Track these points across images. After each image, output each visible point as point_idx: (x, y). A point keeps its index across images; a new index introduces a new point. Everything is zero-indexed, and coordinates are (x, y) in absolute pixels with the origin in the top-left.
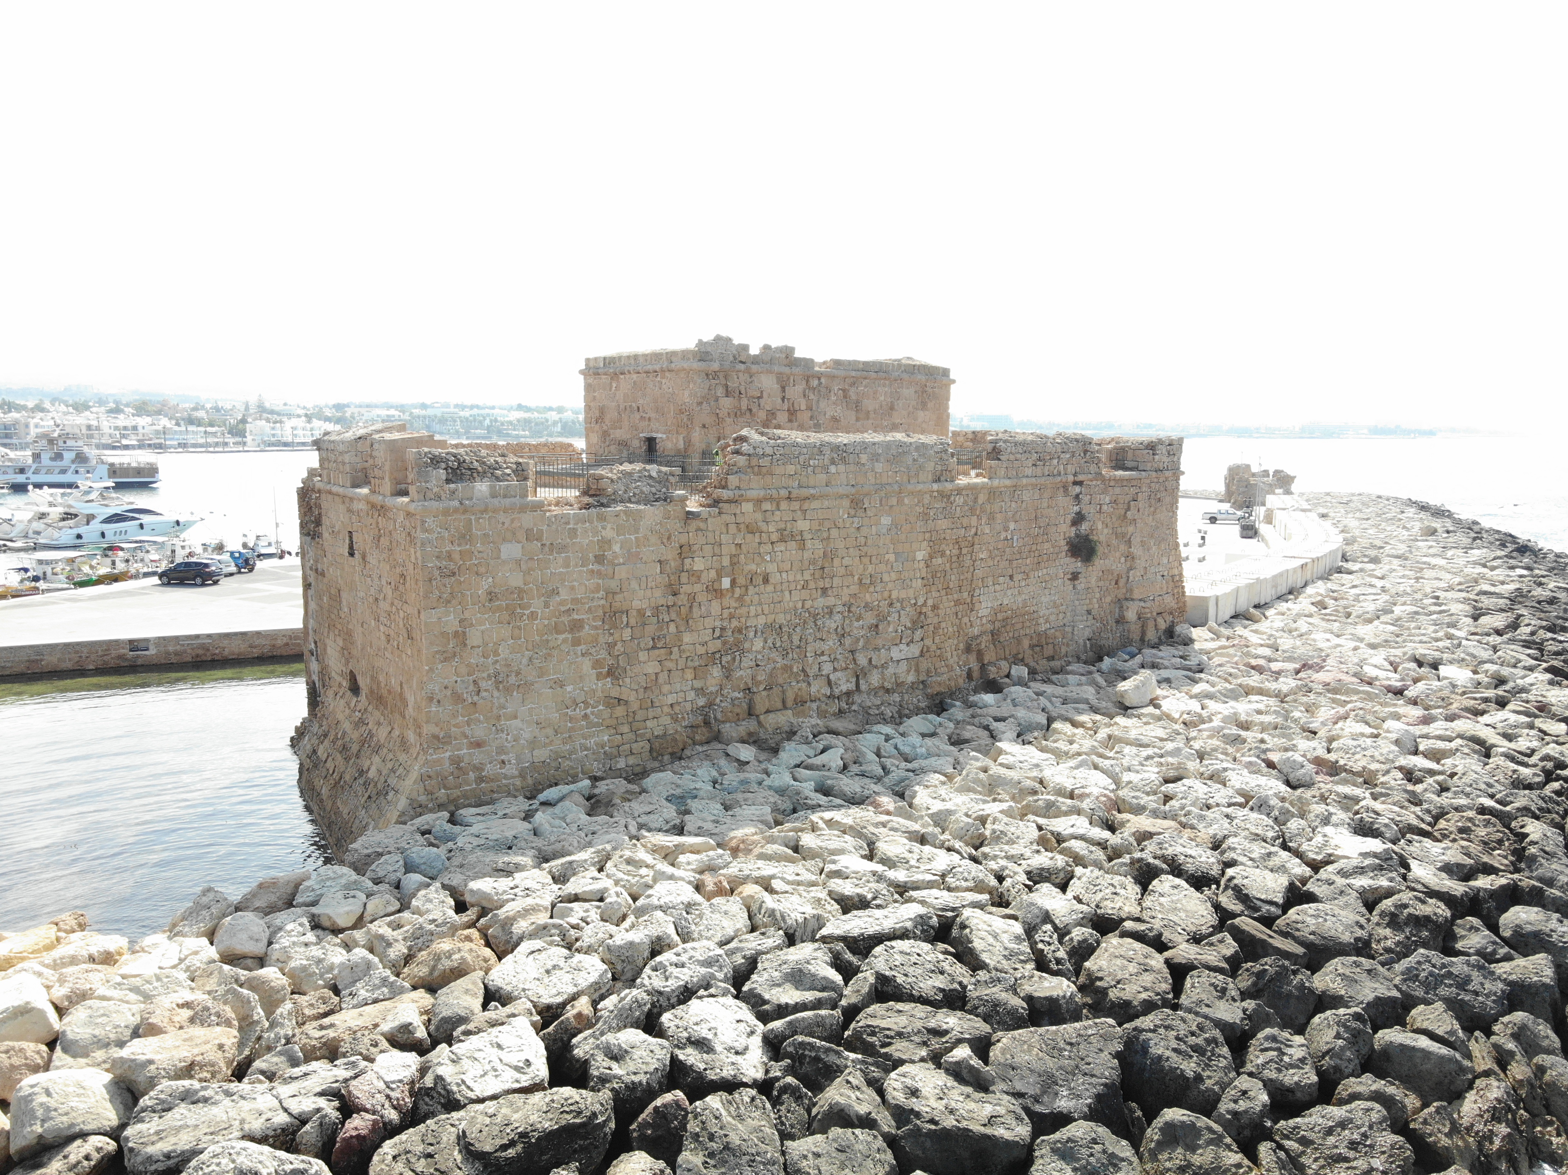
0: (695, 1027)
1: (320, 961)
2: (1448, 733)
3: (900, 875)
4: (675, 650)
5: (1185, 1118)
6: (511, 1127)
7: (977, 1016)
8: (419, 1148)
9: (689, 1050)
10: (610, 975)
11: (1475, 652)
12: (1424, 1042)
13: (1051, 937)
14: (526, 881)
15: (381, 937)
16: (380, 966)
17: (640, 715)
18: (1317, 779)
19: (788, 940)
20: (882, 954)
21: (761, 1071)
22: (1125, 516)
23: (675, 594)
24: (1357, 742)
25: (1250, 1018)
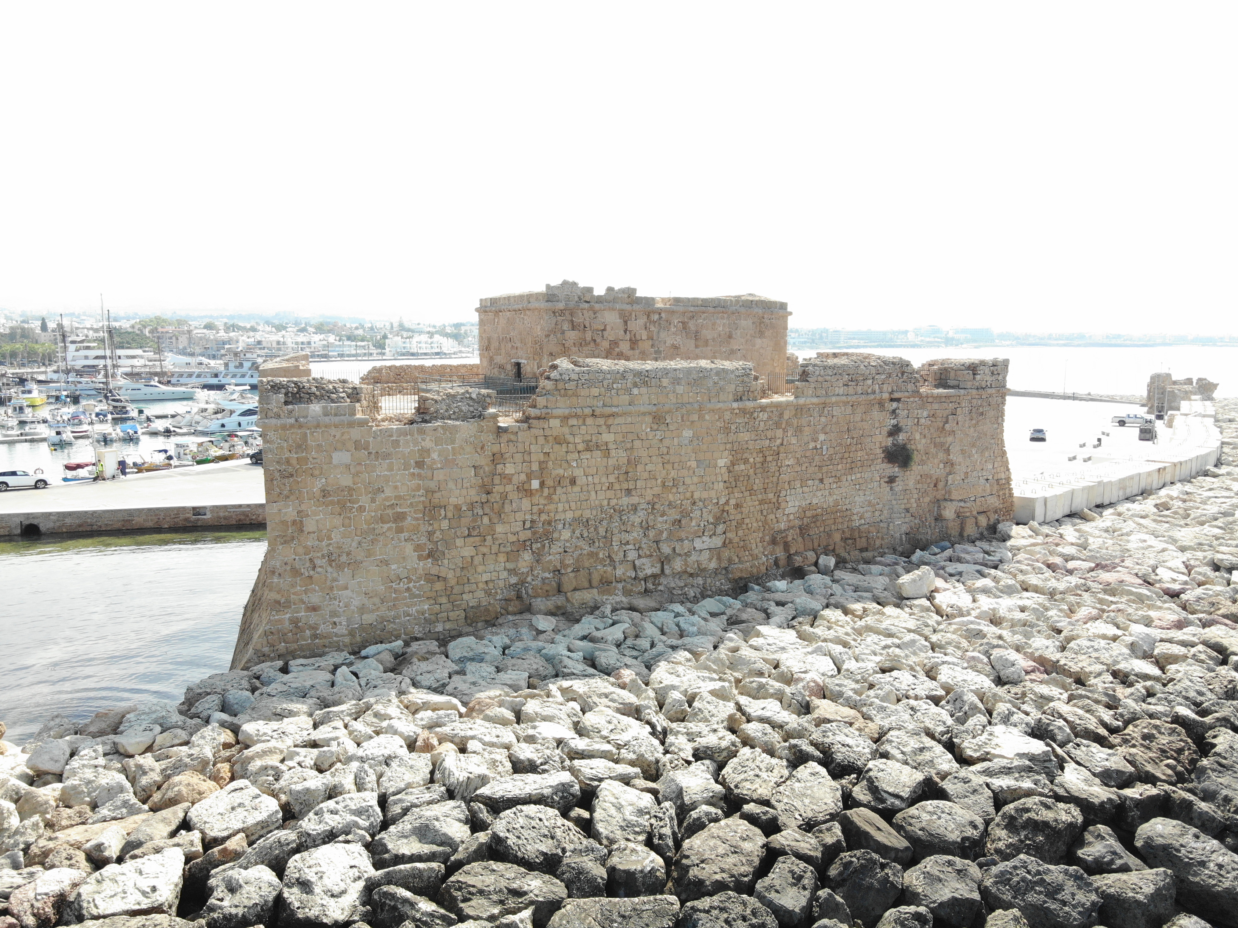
0: (307, 870)
1: (90, 782)
2: (1194, 639)
3: (580, 744)
4: (489, 538)
7: (562, 881)
9: (295, 890)
10: (280, 815)
13: (664, 813)
14: (290, 726)
15: (139, 767)
16: (132, 790)
17: (457, 589)
18: (1027, 677)
19: (446, 796)
20: (508, 816)
21: (346, 913)
22: (943, 428)
23: (488, 493)
24: (1092, 643)
25: (821, 906)
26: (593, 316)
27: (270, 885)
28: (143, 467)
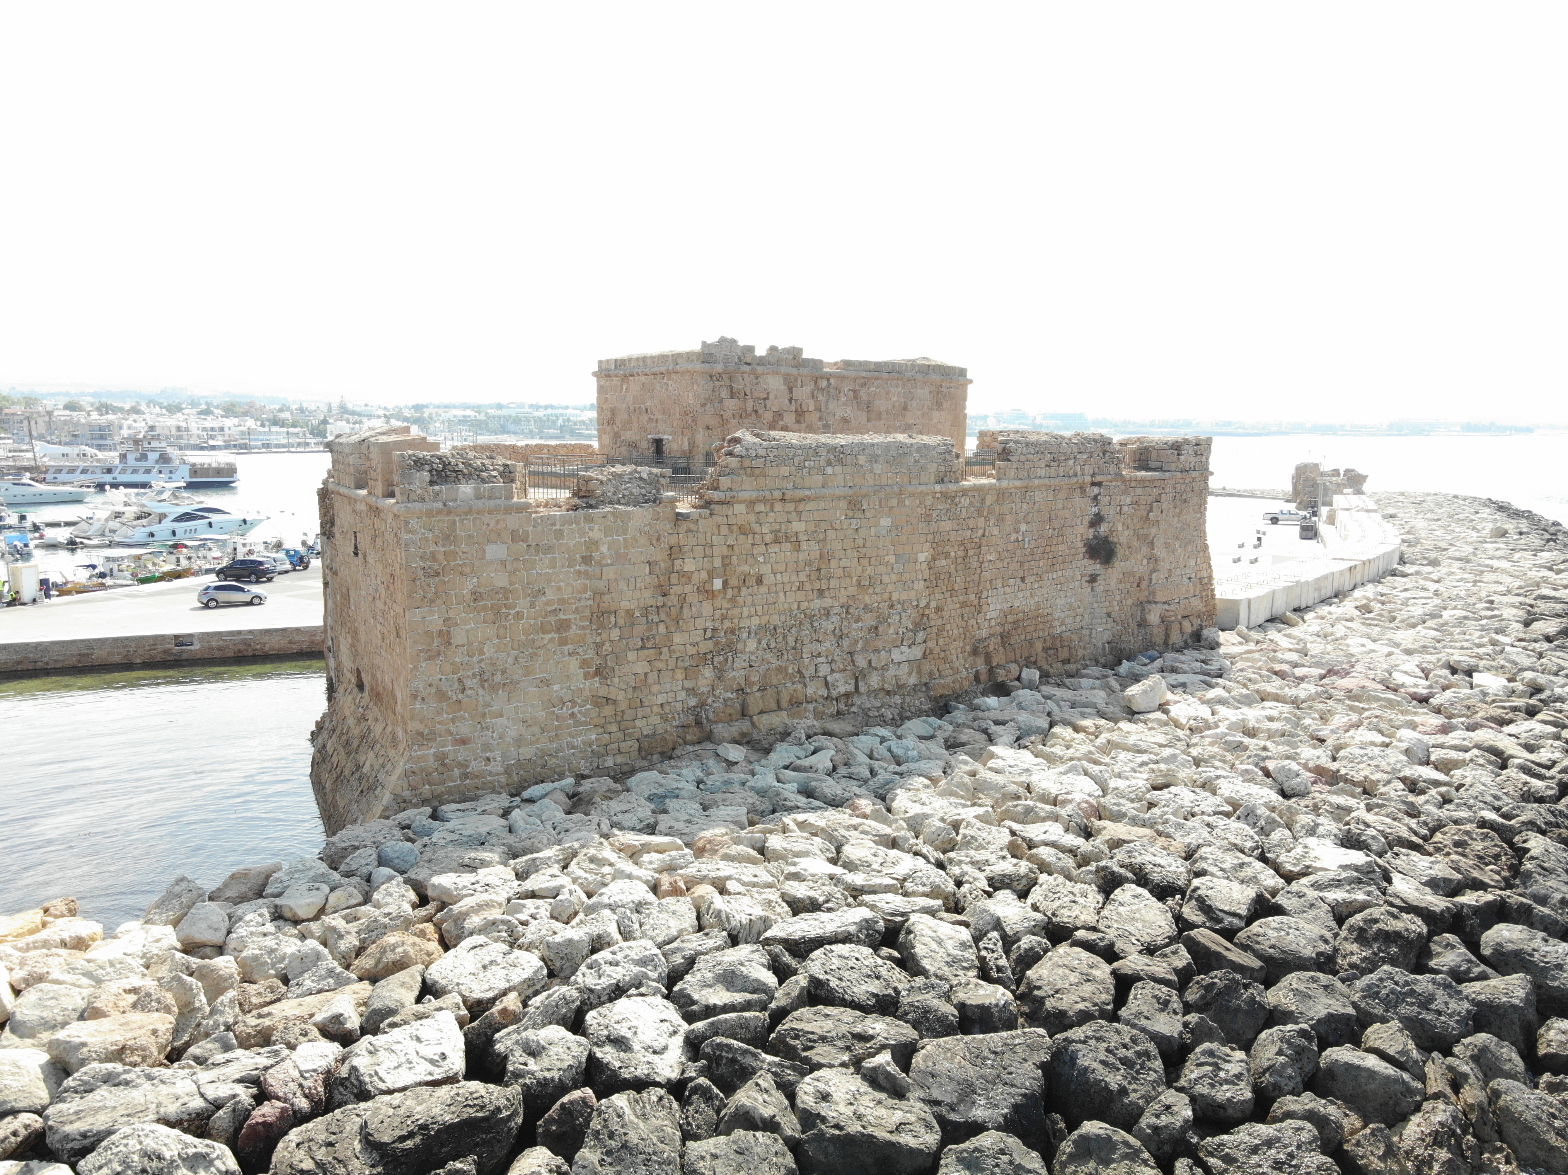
0: (616, 1026)
1: (272, 951)
2: (1466, 743)
3: (858, 879)
4: (665, 650)
5: (1101, 1132)
6: (413, 1119)
7: (907, 1022)
8: (322, 1137)
9: (608, 1048)
10: (545, 972)
11: (1516, 659)
12: (1372, 1062)
13: (995, 944)
14: (489, 877)
15: (334, 929)
16: (330, 957)
17: (629, 715)
18: (1313, 789)
19: (729, 941)
20: (819, 957)
21: (676, 1071)
22: (1147, 517)
23: (664, 595)
24: (1365, 751)
25: (1192, 1031)
26: (755, 381)
27: (578, 1045)
28: (69, 588)
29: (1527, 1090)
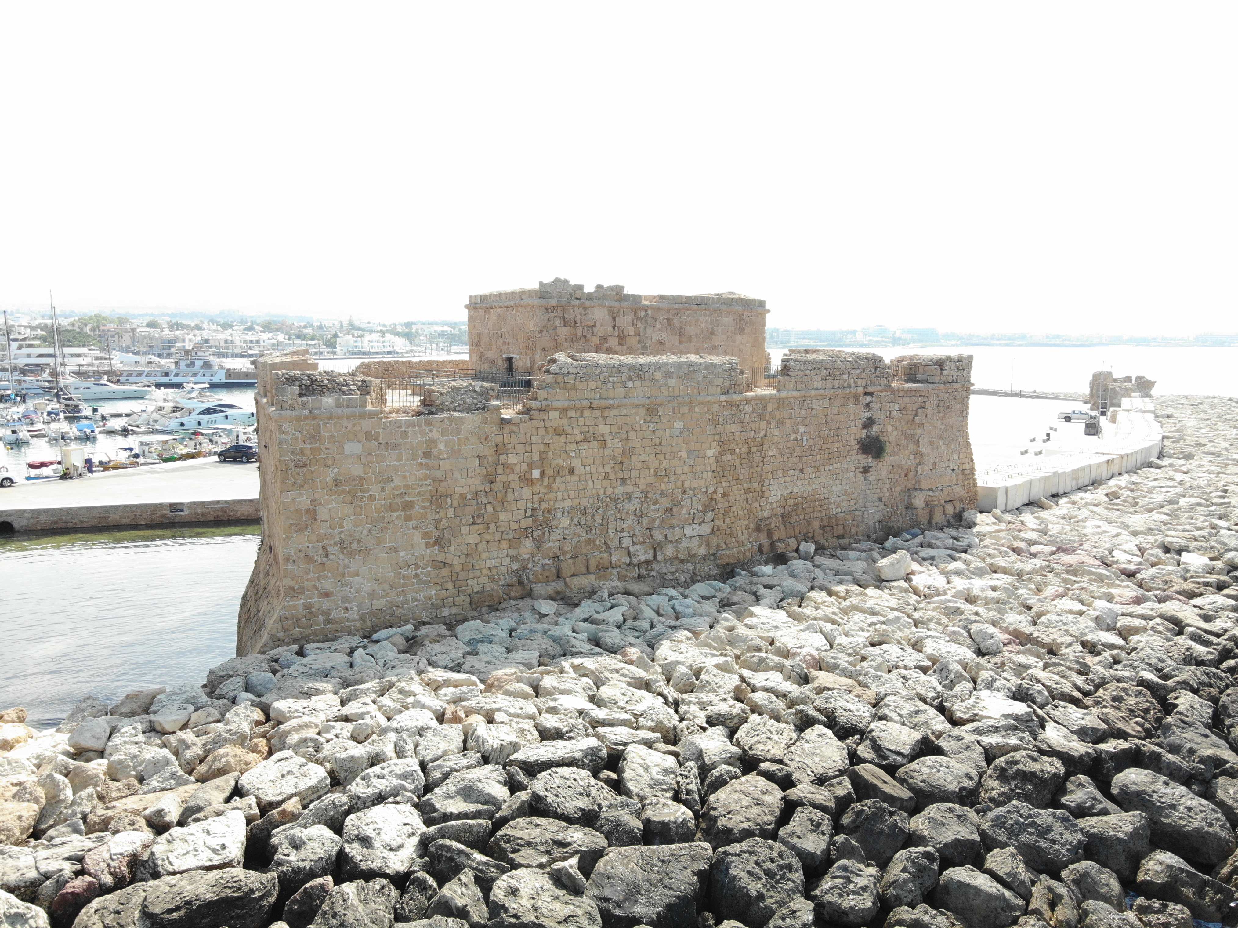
0: (365, 827)
1: (135, 757)
2: (1152, 613)
3: (601, 714)
4: (492, 526)
6: (181, 896)
7: (601, 833)
8: (113, 907)
9: (356, 845)
10: (328, 781)
11: (1226, 541)
12: (982, 881)
13: (689, 772)
14: (319, 703)
15: (182, 742)
16: (177, 763)
17: (462, 575)
18: (1005, 649)
19: (482, 761)
20: (545, 777)
21: (405, 865)
22: (913, 421)
23: (492, 483)
24: (1061, 618)
25: (837, 850)
26: (583, 312)
27: (332, 841)
28: (109, 465)
29: (1114, 911)
